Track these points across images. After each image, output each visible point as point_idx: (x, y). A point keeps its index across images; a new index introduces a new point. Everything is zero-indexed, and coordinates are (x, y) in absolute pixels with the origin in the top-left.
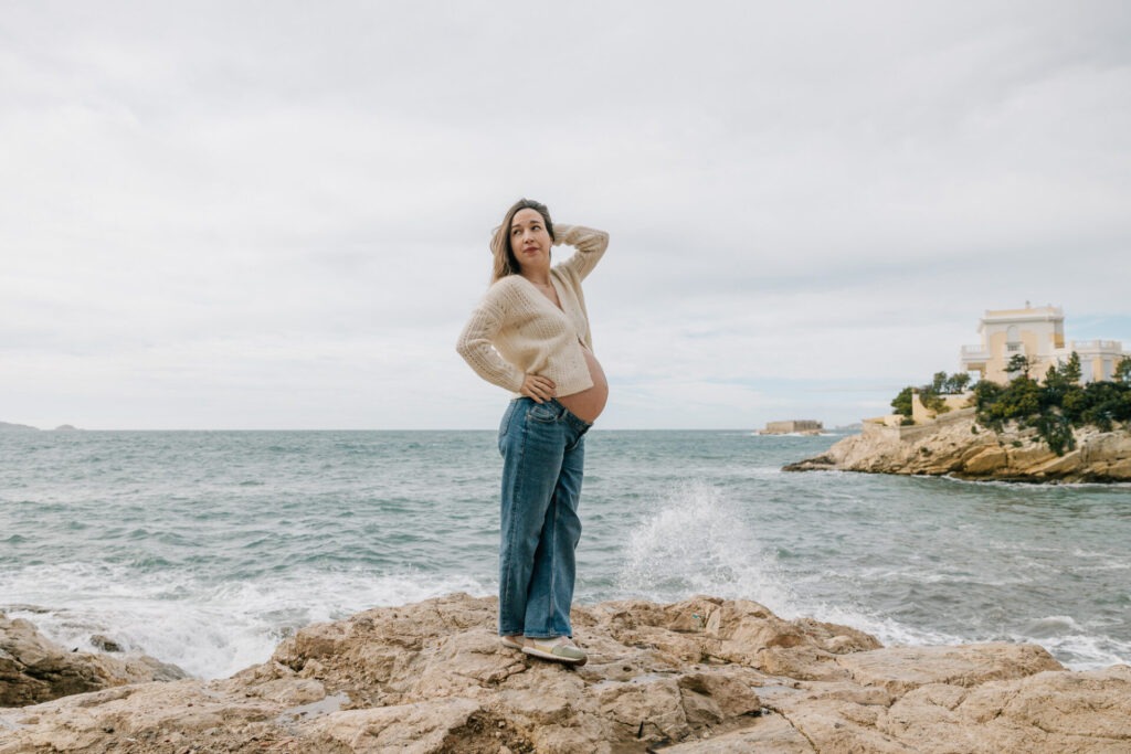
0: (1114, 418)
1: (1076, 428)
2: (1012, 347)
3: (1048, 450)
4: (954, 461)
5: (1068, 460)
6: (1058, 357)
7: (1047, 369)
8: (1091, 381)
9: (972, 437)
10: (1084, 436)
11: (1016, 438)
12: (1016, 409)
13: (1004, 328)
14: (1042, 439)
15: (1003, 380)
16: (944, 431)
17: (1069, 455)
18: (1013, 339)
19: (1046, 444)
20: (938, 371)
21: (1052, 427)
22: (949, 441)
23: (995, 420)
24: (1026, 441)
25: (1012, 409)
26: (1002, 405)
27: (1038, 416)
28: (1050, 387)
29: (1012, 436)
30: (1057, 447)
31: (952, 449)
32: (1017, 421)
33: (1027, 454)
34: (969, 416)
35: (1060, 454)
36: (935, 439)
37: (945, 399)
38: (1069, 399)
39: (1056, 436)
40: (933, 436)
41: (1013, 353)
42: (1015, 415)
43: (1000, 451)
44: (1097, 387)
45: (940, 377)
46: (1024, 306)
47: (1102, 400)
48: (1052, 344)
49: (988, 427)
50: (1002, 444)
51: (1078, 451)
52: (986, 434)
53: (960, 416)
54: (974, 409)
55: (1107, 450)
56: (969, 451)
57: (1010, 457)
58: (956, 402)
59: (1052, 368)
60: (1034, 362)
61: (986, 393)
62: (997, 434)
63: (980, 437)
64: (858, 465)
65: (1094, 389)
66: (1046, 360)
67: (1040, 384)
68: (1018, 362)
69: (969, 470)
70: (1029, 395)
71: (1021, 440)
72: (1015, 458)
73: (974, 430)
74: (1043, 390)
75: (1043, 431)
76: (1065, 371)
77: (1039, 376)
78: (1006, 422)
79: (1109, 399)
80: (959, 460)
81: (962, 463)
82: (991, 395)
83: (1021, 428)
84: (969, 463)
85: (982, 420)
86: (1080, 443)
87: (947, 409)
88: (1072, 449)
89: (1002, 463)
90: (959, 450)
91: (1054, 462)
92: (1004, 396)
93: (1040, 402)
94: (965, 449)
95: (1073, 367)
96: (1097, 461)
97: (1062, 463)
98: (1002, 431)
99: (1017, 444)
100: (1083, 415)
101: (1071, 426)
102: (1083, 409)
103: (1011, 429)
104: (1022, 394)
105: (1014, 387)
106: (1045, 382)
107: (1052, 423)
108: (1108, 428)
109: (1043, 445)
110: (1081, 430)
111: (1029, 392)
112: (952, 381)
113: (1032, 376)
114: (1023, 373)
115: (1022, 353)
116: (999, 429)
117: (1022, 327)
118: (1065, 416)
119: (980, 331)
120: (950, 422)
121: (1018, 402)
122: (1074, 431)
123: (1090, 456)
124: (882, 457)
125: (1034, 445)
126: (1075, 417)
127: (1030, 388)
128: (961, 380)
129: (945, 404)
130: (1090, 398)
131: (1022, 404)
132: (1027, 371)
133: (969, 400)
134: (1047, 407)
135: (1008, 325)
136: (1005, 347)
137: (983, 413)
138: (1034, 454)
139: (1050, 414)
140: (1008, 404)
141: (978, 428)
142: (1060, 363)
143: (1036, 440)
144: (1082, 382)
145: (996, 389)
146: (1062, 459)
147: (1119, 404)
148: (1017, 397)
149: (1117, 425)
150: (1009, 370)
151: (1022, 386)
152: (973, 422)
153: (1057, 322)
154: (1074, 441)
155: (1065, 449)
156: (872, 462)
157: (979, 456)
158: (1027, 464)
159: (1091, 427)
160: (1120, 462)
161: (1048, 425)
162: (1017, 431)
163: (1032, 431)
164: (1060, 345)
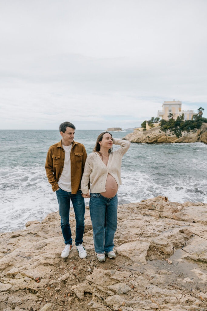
0: (191, 129)
1: (182, 131)
2: (170, 111)
3: (176, 137)
4: (155, 140)
5: (180, 139)
6: (179, 114)
7: (177, 117)
8: (186, 120)
9: (159, 134)
10: (184, 133)
11: (169, 134)
12: (170, 127)
13: (168, 106)
14: (175, 134)
15: (167, 119)
16: (153, 132)
17: (180, 138)
18: (170, 109)
19: (176, 135)
20: (153, 117)
21: (177, 131)
22: (154, 135)
23: (165, 129)
24: (171, 135)
25: (169, 127)
26: (167, 126)
27: (174, 128)
28: (177, 121)
30: (178, 136)
31: (155, 137)
32: (170, 130)
33: (171, 138)
34: (159, 128)
35: (178, 138)
36: (151, 134)
37: (154, 124)
38: (181, 124)
39: (178, 133)
40: (151, 133)
41: (170, 113)
42: (169, 128)
43: (165, 137)
45: (153, 118)
46: (173, 101)
47: (188, 125)
48: (179, 110)
49: (163, 131)
50: (166, 135)
51: (182, 137)
52: (163, 133)
53: (157, 128)
54: (160, 126)
55: (188, 137)
56: (159, 137)
57: (168, 138)
58: (156, 125)
59: (178, 117)
60: (174, 115)
61: (163, 122)
62: (165, 133)
63: (161, 134)
64: (133, 140)
65: (187, 122)
66: (177, 115)
67: (175, 120)
68: (171, 115)
69: (158, 142)
70: (173, 123)
71: (170, 134)
72: (169, 139)
73: (160, 132)
74: (176, 122)
75: (175, 132)
76: (181, 117)
77: (175, 118)
78: (167, 130)
79: (190, 124)
80: (156, 139)
81: (157, 140)
82: (164, 123)
83: (170, 131)
84: (158, 140)
85: (162, 129)
86: (183, 135)
87: (154, 126)
88: (181, 137)
89: (166, 140)
90: (156, 137)
91: (177, 140)
92: (167, 123)
93: (175, 125)
94: (158, 136)
95: (183, 117)
96: (186, 139)
97: (179, 140)
99: (169, 135)
100: (184, 128)
101: (181, 131)
102: (184, 127)
103: (168, 132)
104: (171, 123)
105: (170, 121)
106: (176, 120)
107: (177, 130)
108: (189, 131)
109: (175, 136)
110: (183, 132)
111: (173, 122)
112: (155, 119)
113: (174, 118)
114: (172, 117)
115: (172, 113)
116: (166, 132)
117: (172, 106)
118: (180, 128)
119: (162, 106)
120: (155, 130)
121: (170, 125)
122: (182, 132)
124: (138, 138)
125: (173, 136)
126: (182, 129)
127: (173, 121)
128: (158, 119)
129: (154, 125)
130: (186, 124)
131: (171, 125)
132: (173, 117)
133: (159, 124)
134: (176, 126)
135: (169, 105)
136: (168, 111)
137: (162, 128)
138: (173, 138)
139: (177, 128)
140: (168, 125)
141: (161, 131)
142: (180, 115)
143: (173, 134)
144: (184, 120)
145: (165, 121)
146: (179, 139)
147: (192, 126)
148: (170, 124)
149: (191, 131)
150: (169, 117)
151: (171, 121)
152: (160, 130)
153: (180, 105)
154: (182, 135)
155: (180, 136)
156: (136, 140)
157: (161, 138)
158: (171, 140)
159: (186, 131)
160: (191, 139)
161: (176, 131)
162: (169, 132)
163: (173, 132)
164: (180, 111)
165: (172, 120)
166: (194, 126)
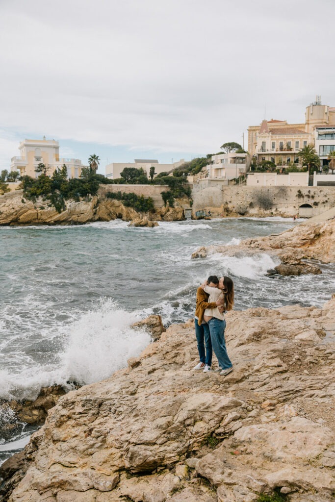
0: (80, 196)
1: (66, 200)
2: (38, 159)
3: (55, 210)
4: (13, 217)
5: (63, 214)
6: (57, 166)
7: (54, 171)
8: (71, 178)
9: (22, 205)
10: (69, 204)
11: (42, 206)
12: (42, 191)
13: (33, 149)
14: (53, 205)
15: (35, 176)
16: (9, 202)
17: (63, 213)
18: (38, 155)
19: (55, 208)
20: (4, 170)
21: (57, 199)
22: (11, 207)
23: (32, 196)
24: (46, 206)
25: (39, 191)
26: (36, 189)
27: (50, 194)
28: (55, 181)
29: (40, 204)
30: (59, 208)
31: (13, 211)
32: (42, 197)
33: (46, 212)
34: (20, 194)
35: (60, 212)
36: (4, 206)
37: (8, 185)
38: (63, 187)
39: (58, 204)
40: (3, 204)
41: (39, 162)
42: (41, 194)
43: (35, 211)
44: (74, 181)
45: (5, 172)
46: (43, 139)
47: (76, 188)
48: (55, 159)
49: (30, 200)
50: (35, 208)
51: (67, 211)
52: (29, 203)
53: (16, 194)
54: (22, 190)
55: (77, 210)
56: (21, 211)
57: (39, 214)
58: (14, 186)
59: (56, 171)
60: (48, 168)
61: (27, 182)
62: (34, 203)
63: (26, 204)
65: (73, 182)
66: (53, 167)
67: (50, 178)
68: (41, 167)
69: (21, 221)
70: (47, 184)
71: (44, 206)
72: (41, 214)
73: (23, 201)
74: (52, 182)
75: (53, 202)
76: (61, 173)
77: (50, 174)
78: (37, 197)
79: (78, 187)
80: (16, 216)
81: (17, 218)
82: (29, 183)
83: (44, 200)
84: (21, 217)
85: (26, 196)
86: (68, 207)
87: (9, 190)
88: (64, 210)
89: (36, 217)
90: (16, 211)
91: (57, 217)
92: (36, 184)
93: (52, 188)
94: (19, 211)
95: (64, 171)
96: (73, 215)
97: (60, 216)
98: (36, 202)
99: (42, 208)
100: (69, 194)
101: (64, 199)
102: (68, 191)
103: (40, 201)
104: (44, 183)
105: (40, 180)
106: (53, 178)
107: (57, 197)
108: (78, 200)
109: (52, 209)
110: (68, 201)
111: (46, 182)
112: (10, 175)
113: (47, 174)
114: (43, 172)
115: (42, 162)
116: (35, 201)
117: (42, 149)
118: (62, 194)
119: (20, 148)
120: (11, 197)
121: (42, 187)
122: (65, 202)
123: (71, 213)
125: (49, 208)
126: (66, 195)
127: (47, 181)
128: (15, 175)
129: (8, 187)
130: (71, 186)
131: (44, 188)
132: (45, 172)
133: (20, 186)
134: (54, 190)
135: (35, 148)
136: (34, 159)
137: (26, 193)
138: (49, 212)
139: (55, 193)
140: (38, 188)
141: (25, 200)
142: (59, 169)
143: (50, 206)
144: (67, 179)
145: (32, 180)
146: (61, 214)
147: (83, 189)
148: (42, 185)
149: (81, 199)
150: (37, 171)
151: (43, 180)
152: (22, 197)
153: (57, 148)
154: (66, 206)
155: (62, 210)
157: (25, 214)
158: (46, 217)
159: (72, 200)
160: (82, 215)
161: (55, 199)
162: (42, 202)
163: (49, 201)
164: (58, 160)
165: (43, 178)
166: (87, 190)
